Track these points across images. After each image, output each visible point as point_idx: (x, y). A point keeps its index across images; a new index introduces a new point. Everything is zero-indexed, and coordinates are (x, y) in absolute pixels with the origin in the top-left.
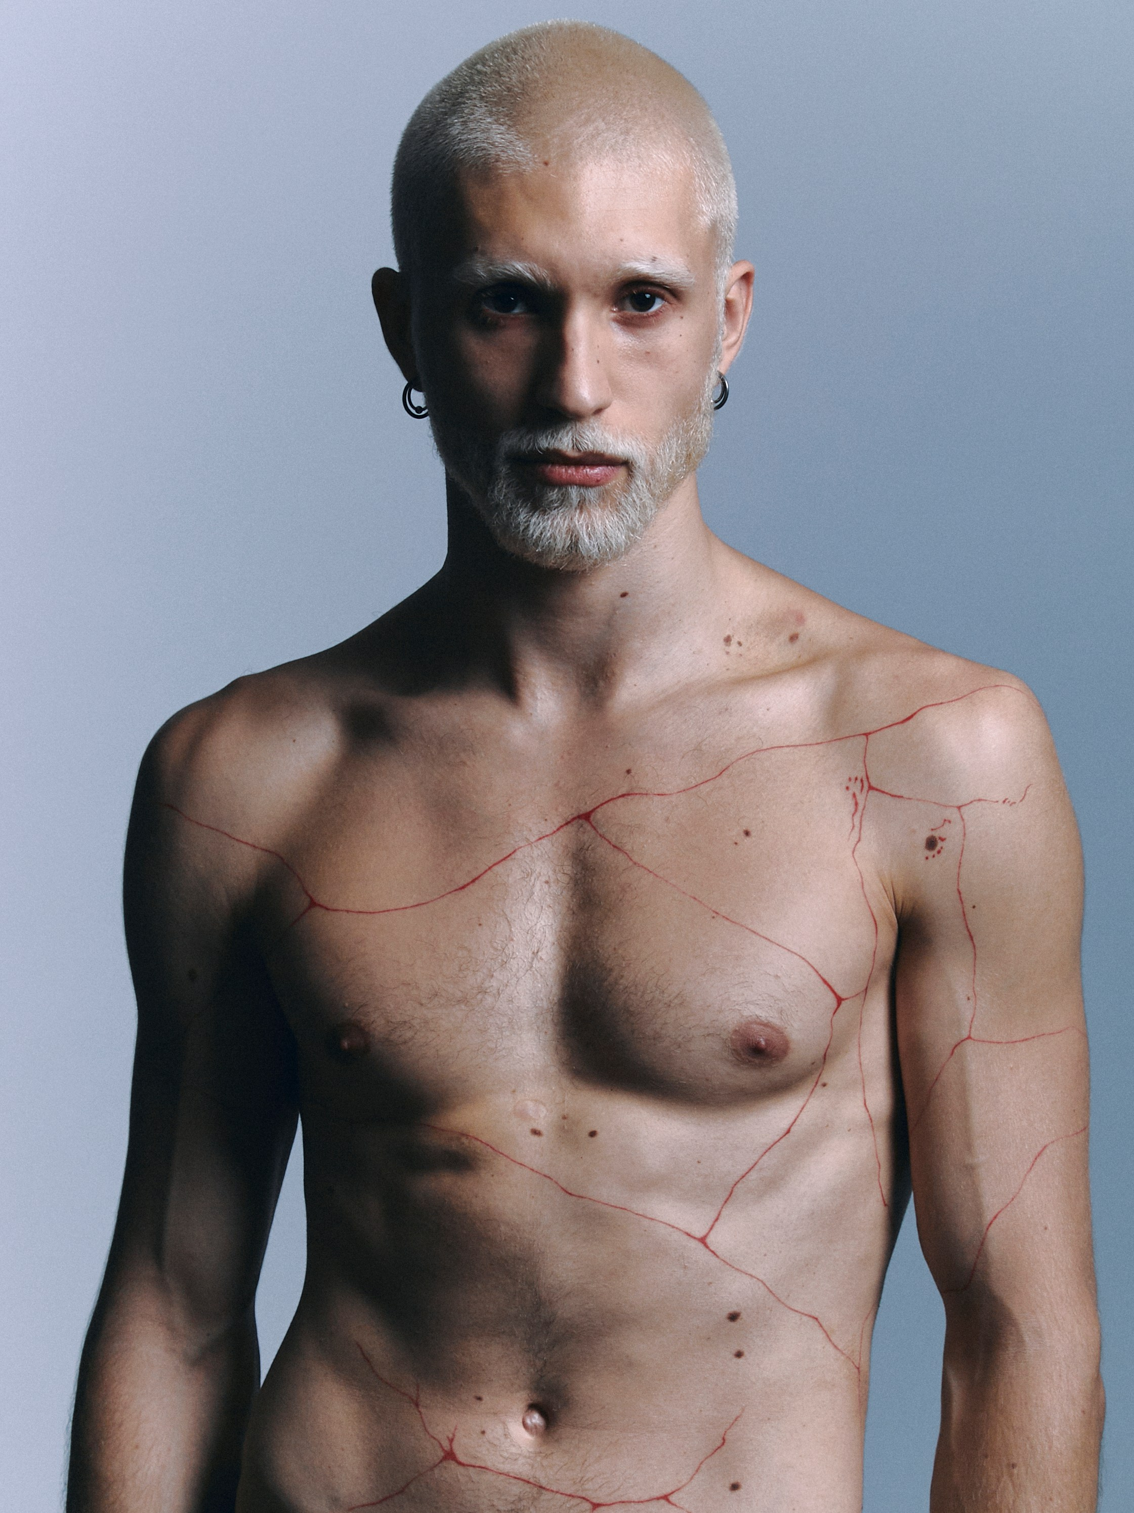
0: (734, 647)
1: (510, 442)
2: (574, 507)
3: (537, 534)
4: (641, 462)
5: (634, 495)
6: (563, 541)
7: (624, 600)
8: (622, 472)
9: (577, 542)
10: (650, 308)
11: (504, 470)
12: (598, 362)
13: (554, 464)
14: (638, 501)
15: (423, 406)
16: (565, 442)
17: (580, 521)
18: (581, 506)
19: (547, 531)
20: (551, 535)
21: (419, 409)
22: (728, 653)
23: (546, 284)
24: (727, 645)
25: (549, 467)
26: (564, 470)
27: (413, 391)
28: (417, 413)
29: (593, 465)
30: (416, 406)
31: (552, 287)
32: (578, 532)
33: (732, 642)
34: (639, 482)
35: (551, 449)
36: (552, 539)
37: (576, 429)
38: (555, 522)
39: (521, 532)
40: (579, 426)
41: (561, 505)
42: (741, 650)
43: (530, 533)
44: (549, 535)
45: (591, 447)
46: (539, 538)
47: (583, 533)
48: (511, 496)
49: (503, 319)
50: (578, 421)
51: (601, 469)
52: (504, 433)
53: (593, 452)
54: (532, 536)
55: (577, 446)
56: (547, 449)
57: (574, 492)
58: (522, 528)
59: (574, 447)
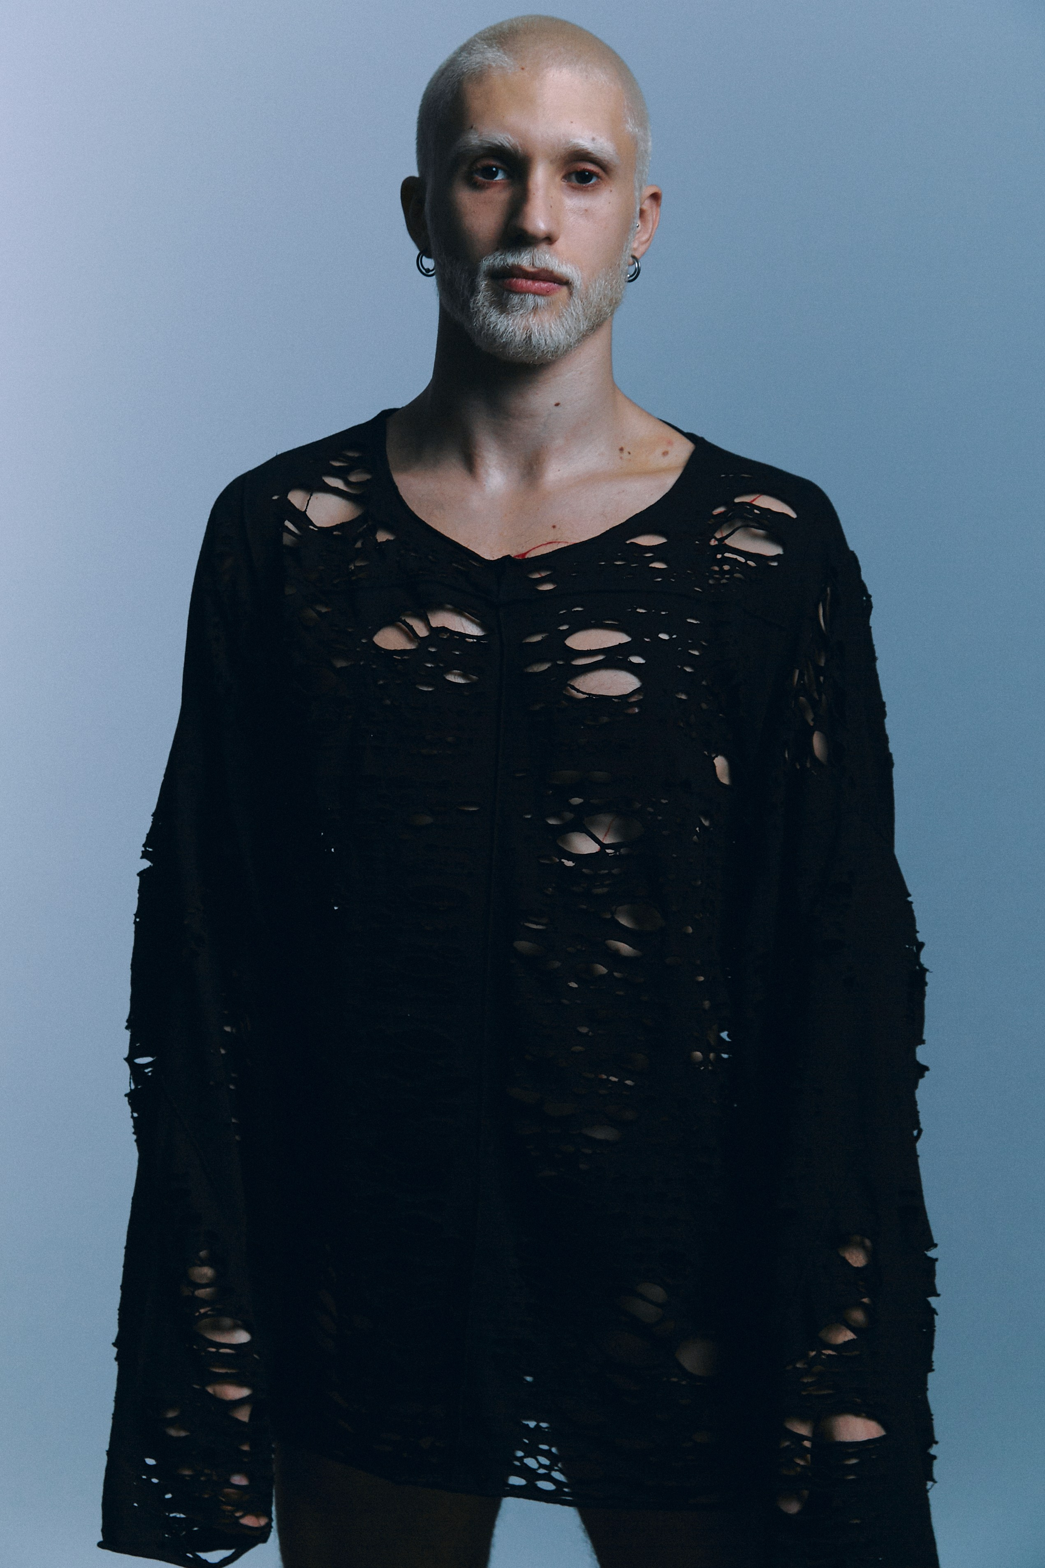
0: (625, 454)
1: (487, 263)
2: (529, 311)
3: (502, 330)
4: (578, 283)
5: (572, 308)
6: (520, 336)
8: (564, 290)
9: (530, 336)
10: (589, 182)
11: (483, 284)
12: (551, 207)
13: (518, 277)
14: (574, 313)
15: (431, 269)
16: (524, 260)
17: (533, 322)
18: (535, 309)
19: (510, 327)
20: (512, 330)
21: (428, 270)
22: (621, 458)
23: (518, 150)
24: (621, 453)
25: (515, 279)
26: (524, 282)
27: (424, 257)
28: (426, 273)
29: (545, 280)
30: (426, 268)
31: (522, 152)
32: (532, 328)
33: (624, 451)
34: (577, 301)
35: (515, 265)
36: (513, 334)
37: (534, 252)
38: (515, 322)
39: (492, 328)
40: (536, 250)
41: (520, 309)
42: (629, 457)
43: (498, 328)
44: (510, 330)
45: (543, 265)
46: (504, 332)
47: (535, 329)
48: (486, 304)
49: (488, 183)
50: (536, 247)
51: (550, 284)
52: (484, 259)
53: (544, 269)
54: (499, 329)
55: (533, 264)
56: (512, 265)
57: (530, 299)
58: (492, 326)
59: (531, 265)
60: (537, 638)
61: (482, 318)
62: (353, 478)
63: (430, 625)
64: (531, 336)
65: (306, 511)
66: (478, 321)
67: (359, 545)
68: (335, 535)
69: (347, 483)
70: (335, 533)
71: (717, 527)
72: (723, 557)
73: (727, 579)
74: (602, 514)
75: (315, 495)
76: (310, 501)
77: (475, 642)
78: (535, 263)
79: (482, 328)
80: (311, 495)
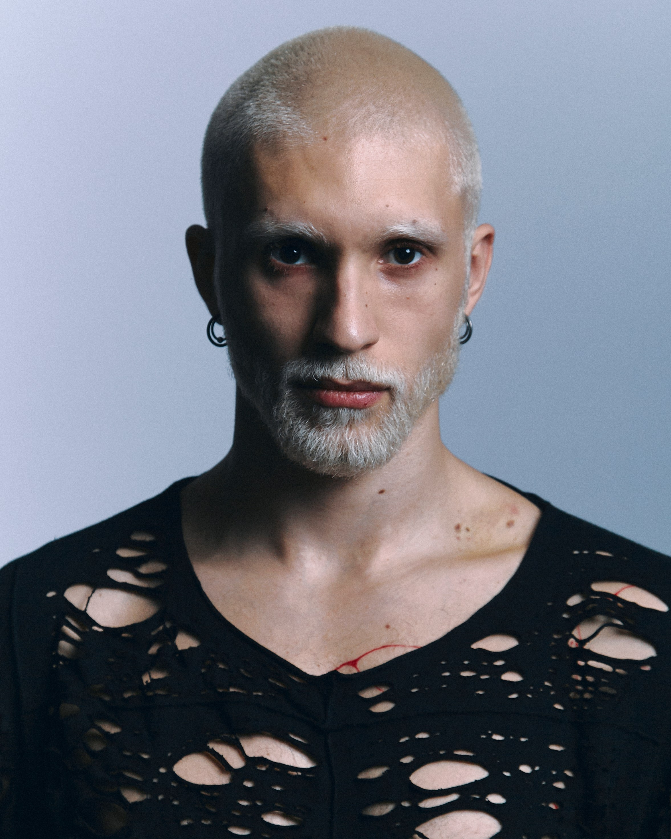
0: (463, 534)
1: (293, 370)
2: (344, 425)
3: (313, 446)
4: (401, 388)
5: (394, 415)
6: (334, 454)
7: (382, 496)
8: (385, 396)
10: (410, 261)
11: (286, 393)
12: (366, 306)
13: (329, 389)
14: (397, 421)
15: (223, 337)
16: (336, 371)
17: (349, 437)
18: (351, 424)
19: (321, 445)
20: (325, 447)
21: (220, 340)
22: (458, 538)
23: (323, 241)
24: (457, 531)
25: (324, 392)
26: (336, 395)
27: (215, 324)
28: (218, 343)
29: (362, 391)
30: (217, 337)
31: (329, 243)
32: (347, 445)
33: (461, 529)
34: (399, 404)
35: (326, 377)
36: (326, 452)
37: (347, 362)
38: (329, 437)
39: (300, 444)
40: (349, 359)
41: (333, 423)
42: (469, 534)
43: (308, 446)
44: (323, 448)
45: (359, 377)
46: (315, 450)
47: (352, 447)
48: (293, 414)
49: (288, 269)
50: (349, 355)
51: (368, 394)
52: (288, 363)
53: (361, 380)
54: (309, 448)
55: (347, 376)
56: (322, 377)
57: (344, 413)
58: (301, 441)
59: (345, 377)
60: (376, 773)
61: (288, 429)
62: (143, 570)
63: (246, 754)
64: (347, 454)
65: (86, 610)
66: (283, 432)
67: (153, 650)
68: (124, 638)
69: (138, 576)
70: (124, 635)
71: (574, 623)
72: (587, 666)
73: (591, 692)
74: (442, 610)
75: (98, 592)
76: (91, 599)
77: (299, 776)
78: (348, 373)
79: (288, 439)
80: (93, 592)
